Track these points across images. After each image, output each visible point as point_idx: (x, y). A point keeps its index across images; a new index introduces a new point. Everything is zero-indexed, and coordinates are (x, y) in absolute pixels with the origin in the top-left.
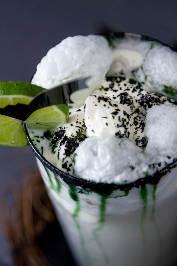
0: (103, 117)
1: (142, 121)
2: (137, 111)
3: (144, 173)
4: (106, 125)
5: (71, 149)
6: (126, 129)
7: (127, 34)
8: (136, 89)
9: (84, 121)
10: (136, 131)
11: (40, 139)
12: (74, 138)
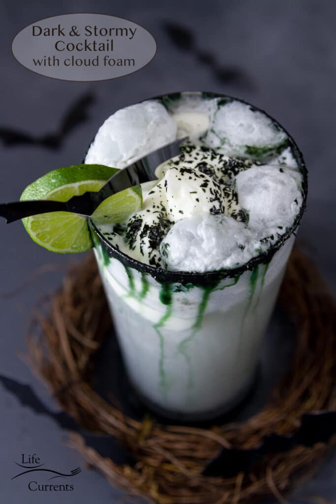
0: (191, 193)
1: (233, 191)
2: (221, 182)
3: (257, 250)
4: (197, 202)
5: (156, 239)
6: (221, 202)
7: (184, 93)
8: (215, 156)
9: (162, 203)
10: (230, 205)
11: (111, 236)
12: (157, 225)
